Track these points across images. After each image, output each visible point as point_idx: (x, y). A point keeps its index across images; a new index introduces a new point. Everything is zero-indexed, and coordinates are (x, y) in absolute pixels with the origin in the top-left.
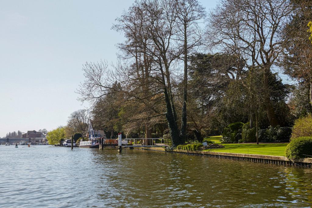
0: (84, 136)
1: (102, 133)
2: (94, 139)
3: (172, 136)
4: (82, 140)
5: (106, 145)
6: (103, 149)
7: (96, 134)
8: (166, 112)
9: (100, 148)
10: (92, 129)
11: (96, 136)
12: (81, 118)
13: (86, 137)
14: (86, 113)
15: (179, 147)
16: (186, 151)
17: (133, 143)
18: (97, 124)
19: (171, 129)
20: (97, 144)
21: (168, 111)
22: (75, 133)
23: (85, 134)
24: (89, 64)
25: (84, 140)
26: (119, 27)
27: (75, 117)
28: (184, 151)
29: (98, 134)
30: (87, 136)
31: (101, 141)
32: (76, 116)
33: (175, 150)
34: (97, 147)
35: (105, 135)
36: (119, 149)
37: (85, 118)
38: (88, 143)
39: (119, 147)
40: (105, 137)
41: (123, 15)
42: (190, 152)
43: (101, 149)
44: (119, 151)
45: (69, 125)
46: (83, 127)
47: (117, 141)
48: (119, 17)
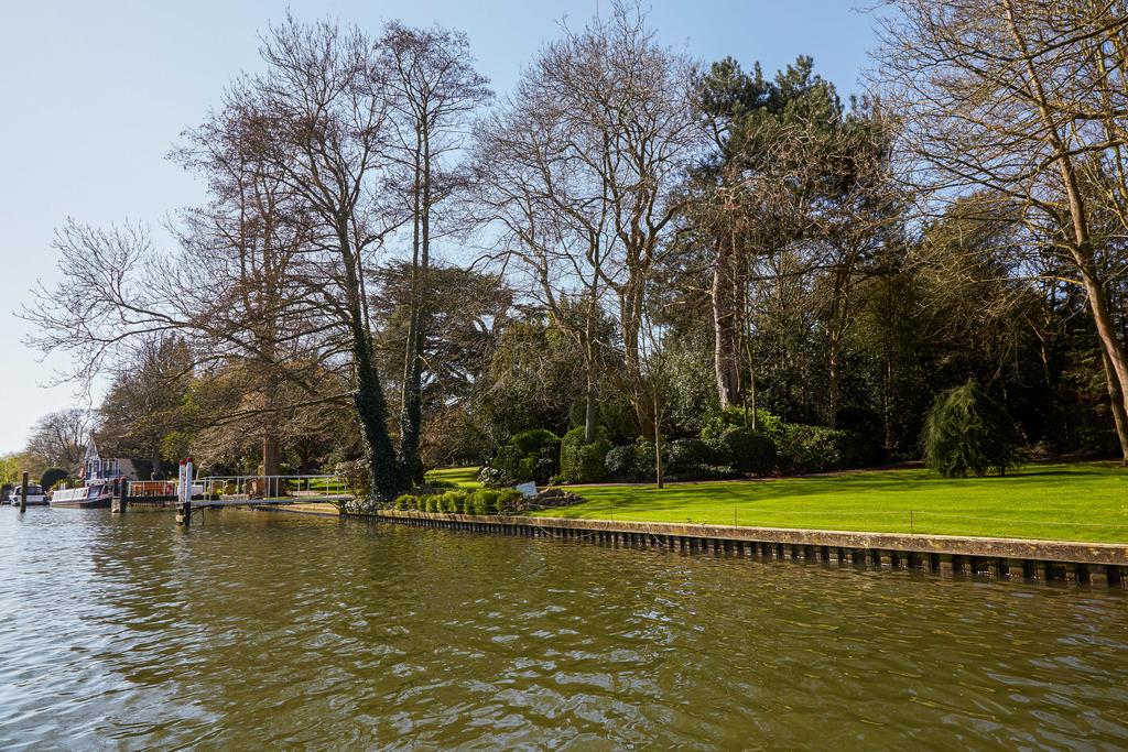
0: (72, 476)
1: (125, 466)
2: (101, 481)
3: (372, 465)
4: (63, 485)
5: (134, 500)
6: (123, 510)
7: (108, 468)
8: (356, 391)
9: (116, 505)
10: (96, 457)
11: (108, 474)
12: (69, 431)
13: (79, 478)
14: (83, 418)
15: (404, 502)
16: (441, 515)
17: (219, 491)
18: (110, 444)
19: (372, 444)
20: (103, 497)
21: (363, 387)
22: (48, 468)
23: (77, 471)
24: (77, 224)
25: (70, 486)
26: (193, 157)
27: (50, 427)
28: (432, 516)
29: (114, 468)
30: (80, 475)
31: (119, 488)
32: (54, 426)
33: (387, 513)
34: (106, 504)
35: (134, 471)
36: (181, 512)
37: (79, 431)
38: (79, 494)
39: (182, 507)
40: (135, 476)
41: (207, 122)
42: (466, 518)
43: (116, 511)
44: (179, 518)
45: (32, 449)
46: (73, 454)
47: (172, 487)
48: (195, 127)
